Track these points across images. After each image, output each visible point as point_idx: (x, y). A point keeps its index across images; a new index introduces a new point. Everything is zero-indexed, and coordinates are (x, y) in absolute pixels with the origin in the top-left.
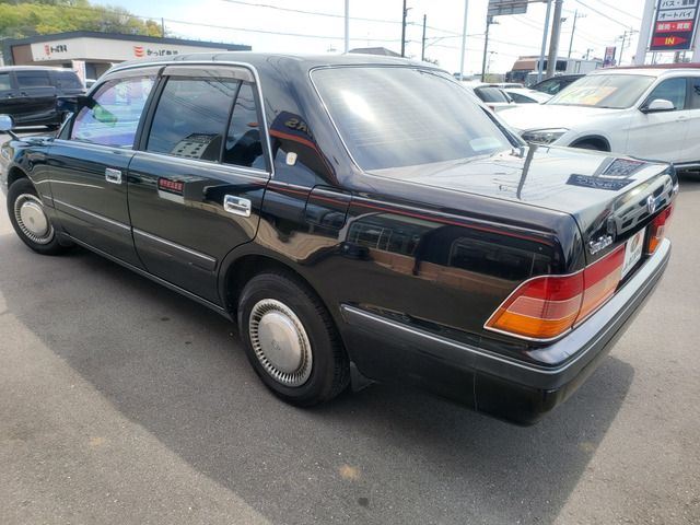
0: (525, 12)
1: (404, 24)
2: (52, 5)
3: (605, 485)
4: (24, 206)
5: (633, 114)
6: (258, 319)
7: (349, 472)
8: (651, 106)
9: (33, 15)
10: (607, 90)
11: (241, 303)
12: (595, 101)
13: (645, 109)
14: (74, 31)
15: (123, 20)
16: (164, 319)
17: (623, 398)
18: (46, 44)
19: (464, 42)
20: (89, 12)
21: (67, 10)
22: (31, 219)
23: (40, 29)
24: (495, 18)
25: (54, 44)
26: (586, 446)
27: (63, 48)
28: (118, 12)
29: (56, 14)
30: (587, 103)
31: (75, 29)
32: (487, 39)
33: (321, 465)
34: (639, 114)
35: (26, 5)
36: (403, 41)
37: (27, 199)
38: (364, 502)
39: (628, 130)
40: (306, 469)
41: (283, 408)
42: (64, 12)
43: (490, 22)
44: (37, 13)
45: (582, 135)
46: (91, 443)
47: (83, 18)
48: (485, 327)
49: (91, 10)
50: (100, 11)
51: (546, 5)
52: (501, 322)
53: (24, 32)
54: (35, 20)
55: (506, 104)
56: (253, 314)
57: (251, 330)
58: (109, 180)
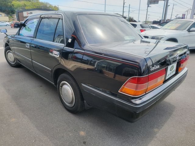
0: (158, 3)
1: (124, 7)
2: (30, 1)
3: (160, 142)
4: (9, 53)
5: (185, 32)
6: (62, 87)
7: (82, 133)
8: (191, 30)
9: (25, 4)
10: (178, 25)
11: (58, 82)
12: (174, 28)
13: (189, 31)
14: (35, 9)
15: (48, 6)
16: (41, 86)
17: (170, 116)
18: (27, 12)
19: (139, 12)
20: (39, 3)
21: (34, 3)
22: (10, 57)
23: (26, 8)
24: (150, 5)
25: (29, 12)
26: (156, 130)
27: (31, 13)
28: (47, 3)
29: (30, 4)
30: (172, 29)
31: (35, 8)
32: (147, 11)
33: (75, 131)
34: (187, 32)
35: (23, 1)
36: (123, 12)
37: (9, 52)
38: (84, 143)
39: (184, 37)
40: (70, 132)
41: (68, 113)
42: (32, 3)
43: (148, 6)
44: (26, 4)
45: (169, 38)
46: (11, 120)
47: (38, 5)
48: (119, 92)
49: (40, 3)
50: (42, 3)
51: (164, 1)
52: (123, 90)
53: (22, 9)
54: (25, 5)
55: (150, 29)
56: (60, 85)
57: (60, 90)
58: (26, 46)
